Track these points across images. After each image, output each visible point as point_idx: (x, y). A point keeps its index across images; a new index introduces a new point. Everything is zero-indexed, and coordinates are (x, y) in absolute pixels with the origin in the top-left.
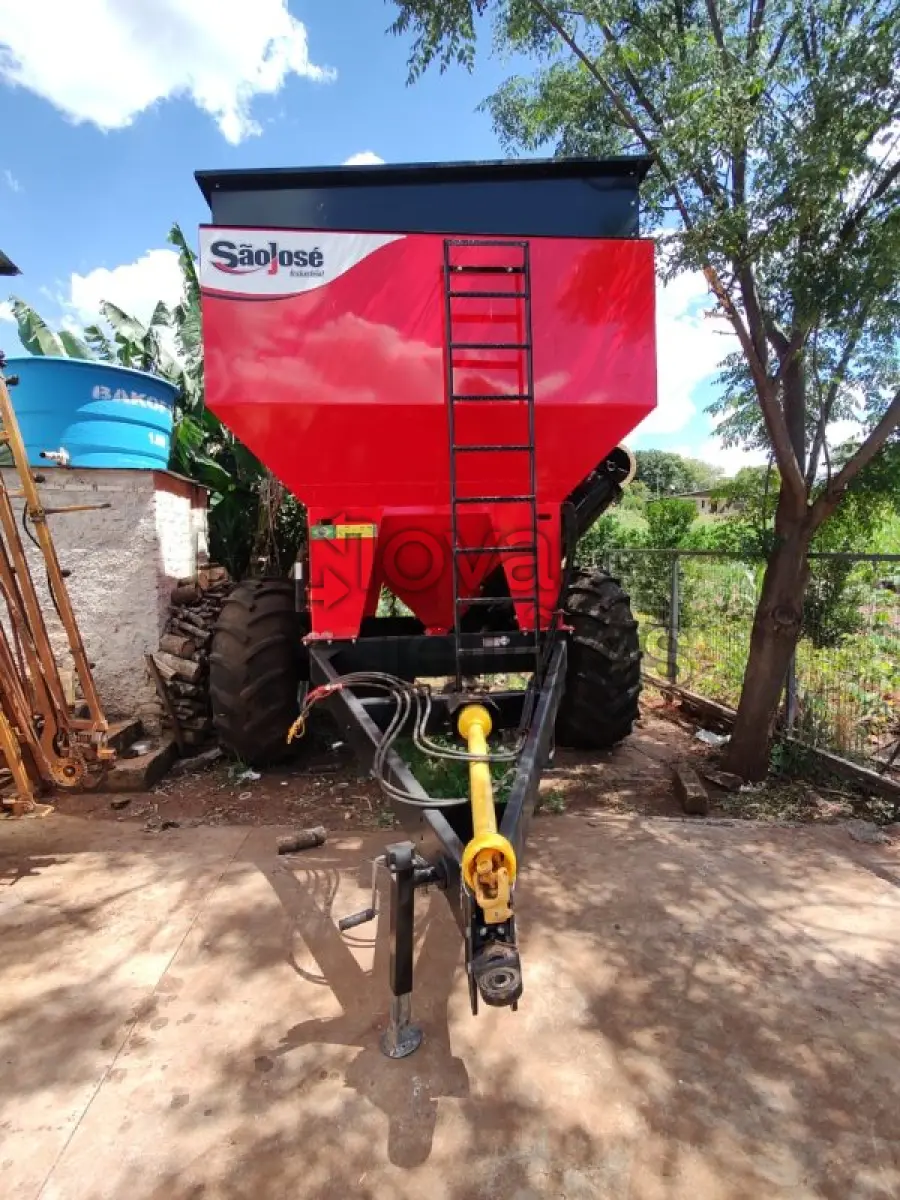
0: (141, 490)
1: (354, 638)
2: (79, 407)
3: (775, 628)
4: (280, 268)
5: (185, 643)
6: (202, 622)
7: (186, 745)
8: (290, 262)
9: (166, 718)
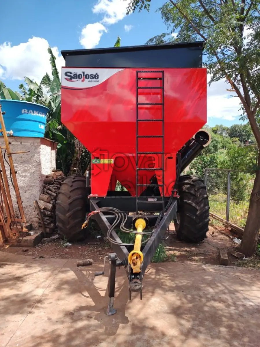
0: (36, 144)
1: (105, 196)
2: (17, 117)
3: (257, 200)
4: (85, 80)
5: (48, 197)
6: (54, 190)
7: (47, 233)
8: (88, 78)
9: (40, 223)
